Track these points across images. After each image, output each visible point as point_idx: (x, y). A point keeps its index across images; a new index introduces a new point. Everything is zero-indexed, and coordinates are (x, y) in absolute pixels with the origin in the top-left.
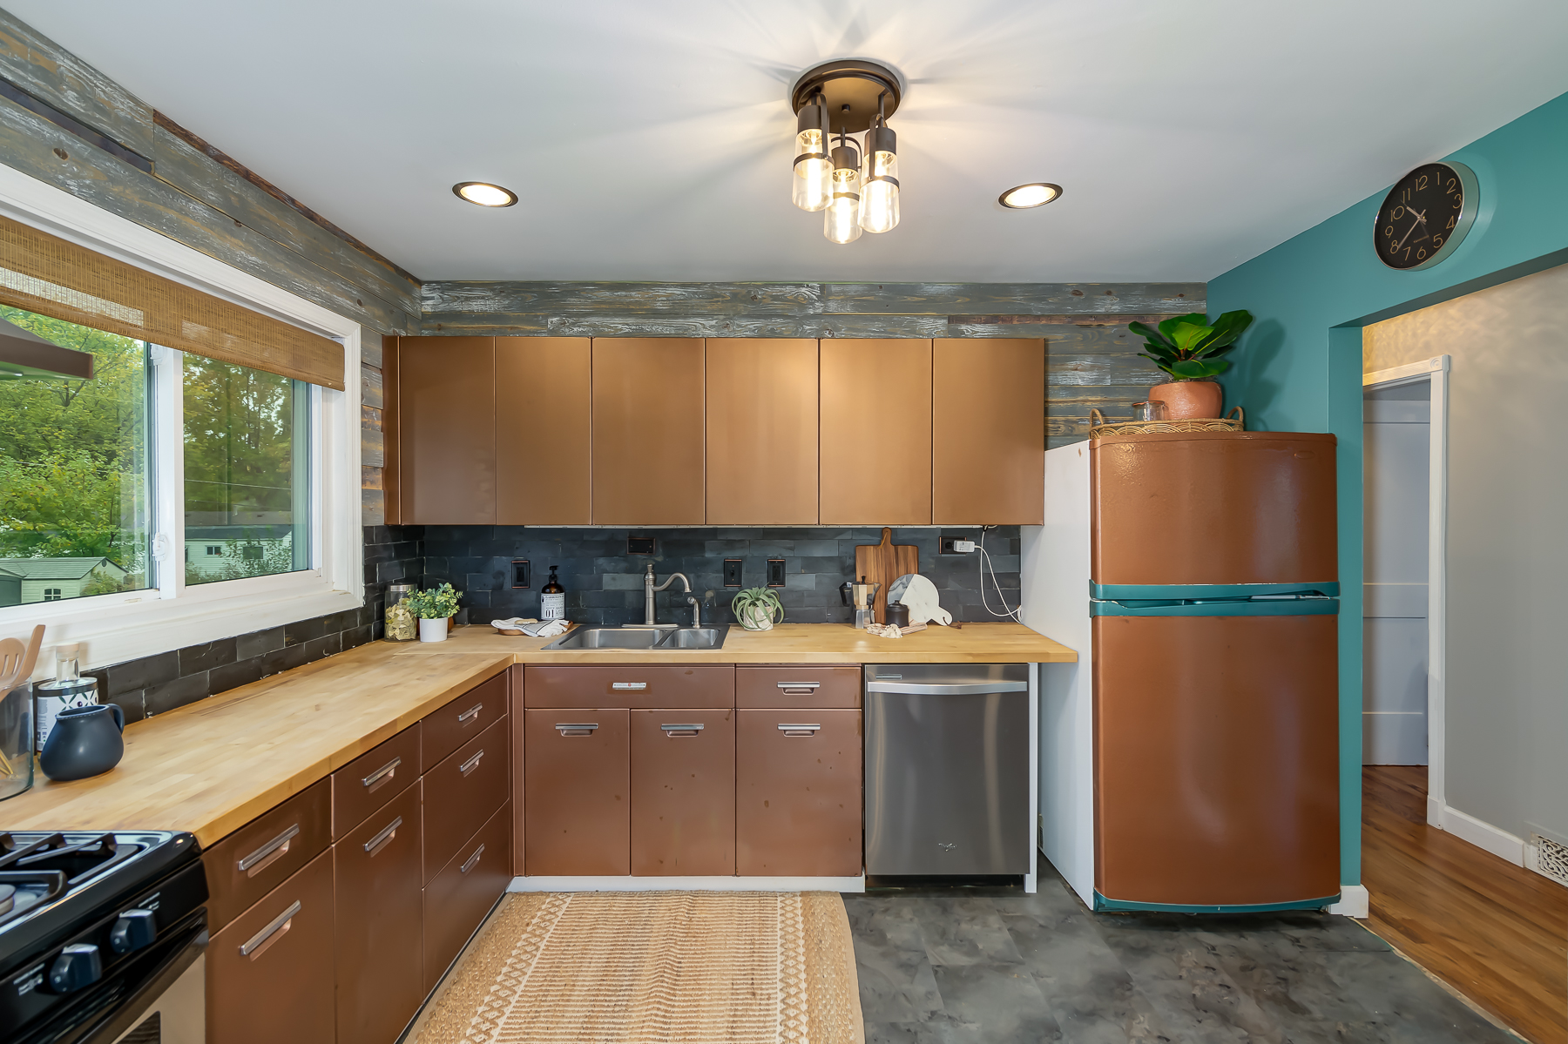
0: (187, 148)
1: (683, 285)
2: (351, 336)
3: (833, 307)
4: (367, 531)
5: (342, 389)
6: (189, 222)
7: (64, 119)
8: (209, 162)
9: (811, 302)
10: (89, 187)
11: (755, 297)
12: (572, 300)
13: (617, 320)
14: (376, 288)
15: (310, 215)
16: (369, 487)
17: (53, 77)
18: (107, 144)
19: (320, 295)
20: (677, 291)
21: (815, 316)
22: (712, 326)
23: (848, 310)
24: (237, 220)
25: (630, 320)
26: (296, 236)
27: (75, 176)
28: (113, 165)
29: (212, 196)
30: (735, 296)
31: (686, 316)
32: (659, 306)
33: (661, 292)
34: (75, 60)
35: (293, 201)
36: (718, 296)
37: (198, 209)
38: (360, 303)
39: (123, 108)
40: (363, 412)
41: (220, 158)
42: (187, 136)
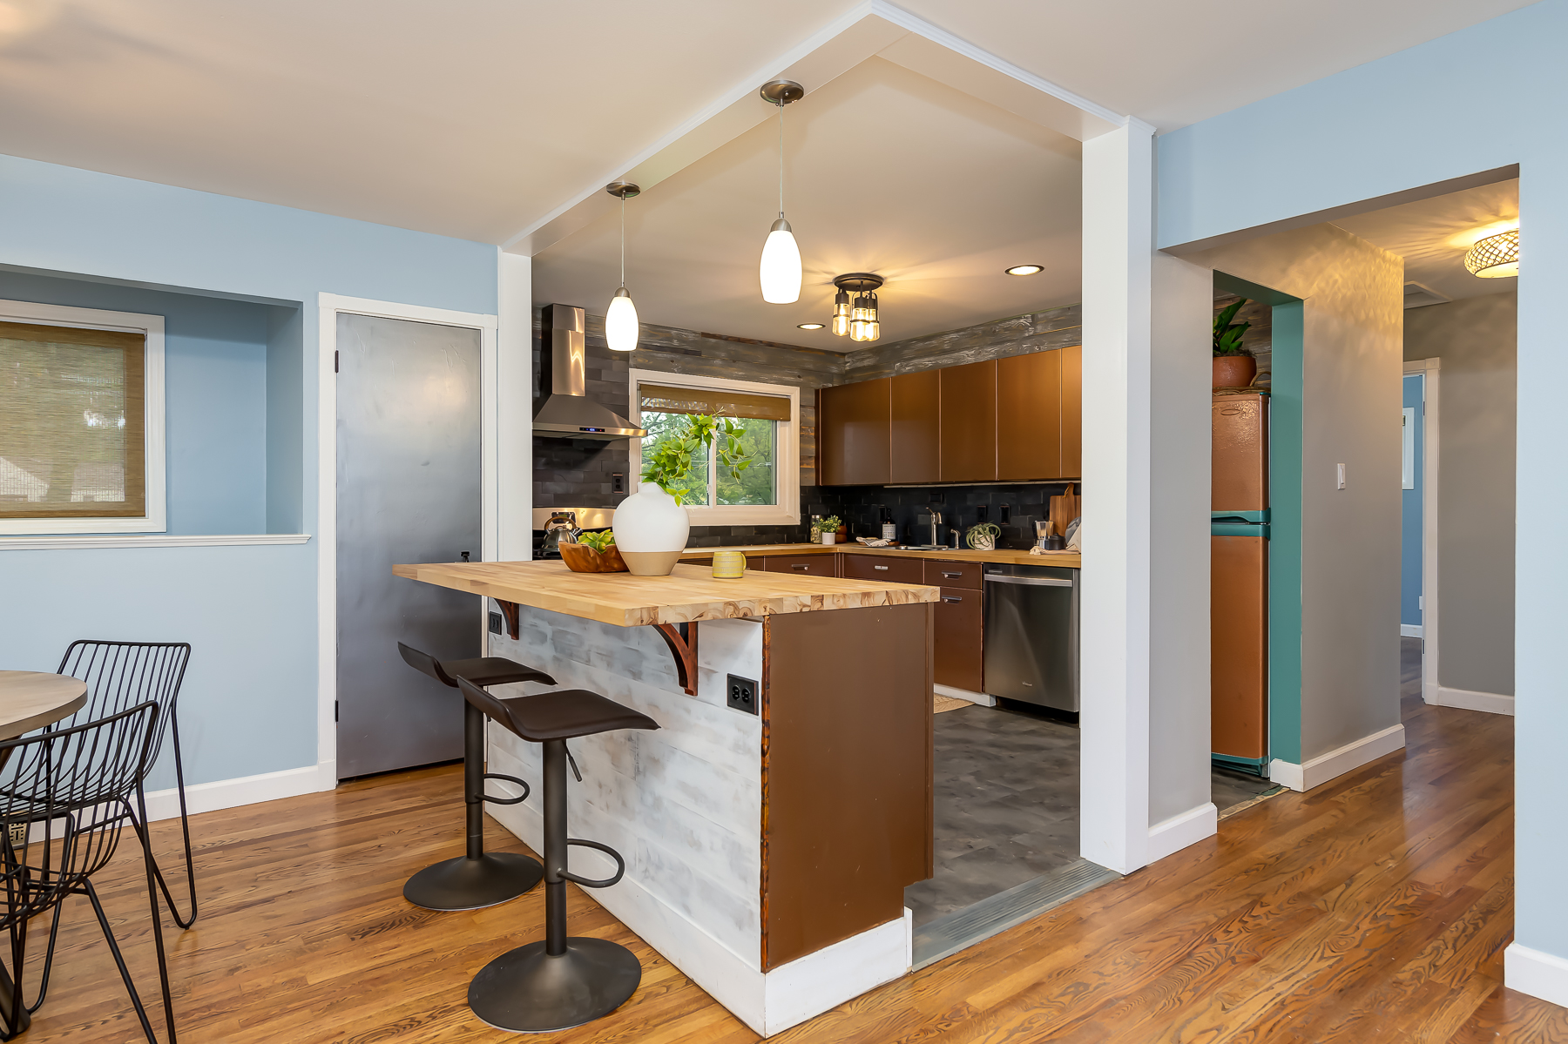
0: (713, 340)
1: (957, 331)
2: (794, 394)
3: (1040, 329)
4: (803, 489)
5: (790, 420)
6: (714, 368)
8: (722, 342)
9: (1026, 328)
10: (683, 368)
11: (995, 331)
12: (906, 351)
13: (927, 359)
14: (810, 366)
15: (771, 344)
16: (805, 466)
18: (686, 352)
19: (775, 379)
20: (954, 336)
21: (1030, 337)
22: (972, 355)
23: (1049, 329)
24: (734, 360)
25: (932, 359)
26: (762, 357)
27: (676, 367)
28: (688, 358)
29: (723, 355)
30: (984, 332)
31: (960, 350)
32: (946, 347)
33: (946, 338)
35: (761, 342)
36: (976, 334)
37: (718, 362)
38: (799, 377)
39: (691, 337)
40: (801, 430)
41: (727, 339)
42: (714, 336)
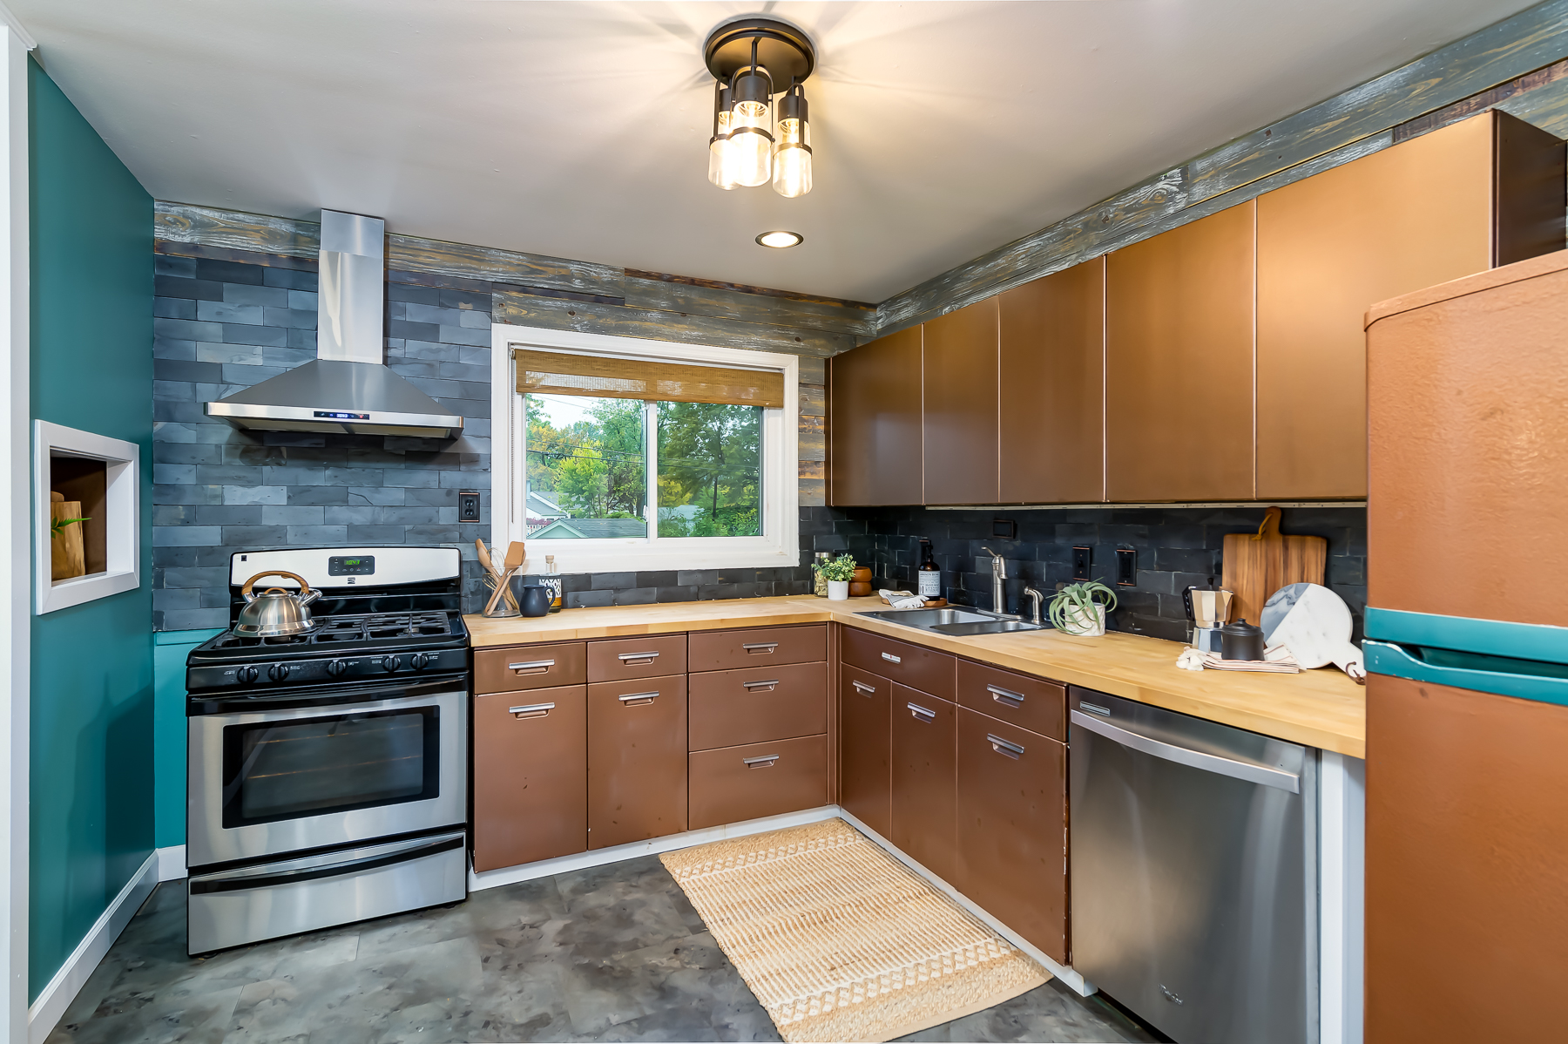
0: (646, 282)
1: (1039, 233)
2: (790, 366)
3: (1199, 192)
4: (803, 511)
5: (781, 406)
6: (648, 325)
7: (575, 295)
8: (662, 284)
9: (1170, 197)
10: (586, 325)
11: (1107, 218)
13: (992, 293)
14: (818, 324)
15: (748, 290)
16: (808, 476)
17: (568, 278)
19: (756, 343)
20: (1034, 242)
21: (1177, 214)
23: (1221, 187)
24: (683, 312)
25: (1000, 290)
26: (732, 308)
27: (579, 322)
29: (664, 304)
30: (1086, 225)
32: (1020, 265)
33: (1021, 249)
34: (579, 262)
35: (732, 285)
36: (1069, 233)
37: (655, 315)
38: (798, 339)
39: (606, 276)
40: (801, 420)
41: (671, 279)
42: (648, 275)
